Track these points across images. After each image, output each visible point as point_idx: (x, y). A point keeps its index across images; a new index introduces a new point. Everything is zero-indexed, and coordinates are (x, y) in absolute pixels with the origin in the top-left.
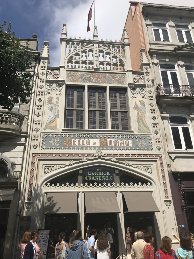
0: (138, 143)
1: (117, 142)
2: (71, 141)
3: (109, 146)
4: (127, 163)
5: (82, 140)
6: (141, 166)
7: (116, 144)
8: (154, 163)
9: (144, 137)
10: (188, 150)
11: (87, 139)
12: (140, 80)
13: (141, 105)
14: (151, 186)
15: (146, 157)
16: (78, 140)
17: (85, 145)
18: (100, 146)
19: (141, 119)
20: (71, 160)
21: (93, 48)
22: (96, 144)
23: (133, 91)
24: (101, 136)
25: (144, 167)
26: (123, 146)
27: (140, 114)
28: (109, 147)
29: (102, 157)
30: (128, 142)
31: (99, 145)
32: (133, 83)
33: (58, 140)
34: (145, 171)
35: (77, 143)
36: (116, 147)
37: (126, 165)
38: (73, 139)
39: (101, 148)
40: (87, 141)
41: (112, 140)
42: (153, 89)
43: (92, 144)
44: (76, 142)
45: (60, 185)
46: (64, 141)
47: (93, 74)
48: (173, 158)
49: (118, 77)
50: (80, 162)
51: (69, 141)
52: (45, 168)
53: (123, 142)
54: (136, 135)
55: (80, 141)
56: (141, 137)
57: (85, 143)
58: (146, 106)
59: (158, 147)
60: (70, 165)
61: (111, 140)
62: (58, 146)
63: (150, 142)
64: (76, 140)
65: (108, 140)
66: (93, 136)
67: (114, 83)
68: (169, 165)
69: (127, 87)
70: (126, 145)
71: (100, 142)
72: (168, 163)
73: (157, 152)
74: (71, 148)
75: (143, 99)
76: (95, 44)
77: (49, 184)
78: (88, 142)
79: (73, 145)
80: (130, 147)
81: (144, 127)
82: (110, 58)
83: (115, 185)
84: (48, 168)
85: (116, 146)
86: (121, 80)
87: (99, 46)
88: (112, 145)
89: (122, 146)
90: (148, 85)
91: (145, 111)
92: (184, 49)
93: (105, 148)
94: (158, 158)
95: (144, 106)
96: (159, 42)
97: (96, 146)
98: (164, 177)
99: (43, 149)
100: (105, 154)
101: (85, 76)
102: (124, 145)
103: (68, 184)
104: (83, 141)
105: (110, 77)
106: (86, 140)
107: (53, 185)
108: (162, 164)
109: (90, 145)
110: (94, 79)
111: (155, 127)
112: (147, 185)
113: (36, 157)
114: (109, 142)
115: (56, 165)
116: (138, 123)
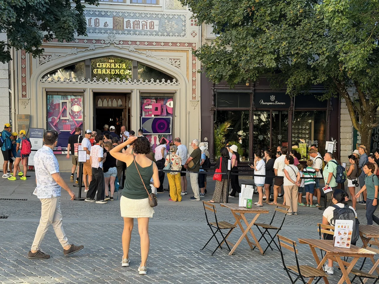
0: (167, 26)
1: (137, 23)
3: (126, 28)
4: (149, 53)
6: (167, 57)
7: (136, 26)
8: (184, 54)
9: (176, 17)
18: (113, 29)
22: (108, 25)
24: (115, 14)
29: (115, 45)
34: (171, 64)
37: (148, 56)
39: (115, 32)
40: (95, 20)
41: (130, 19)
43: (102, 26)
50: (85, 50)
54: (164, 13)
56: (171, 17)
57: (93, 24)
59: (193, 32)
60: (73, 54)
63: (184, 24)
65: (125, 20)
66: (103, 13)
70: (150, 28)
71: (113, 22)
73: (191, 40)
77: (46, 78)
78: (97, 23)
80: (155, 31)
81: (177, 1)
83: (131, 82)
85: (136, 29)
88: (130, 28)
89: (144, 28)
93: (120, 32)
97: (107, 28)
98: (194, 73)
100: (120, 41)
102: (147, 28)
103: (71, 79)
104: (90, 20)
108: (194, 56)
109: (99, 27)
112: (172, 81)
114: (126, 24)
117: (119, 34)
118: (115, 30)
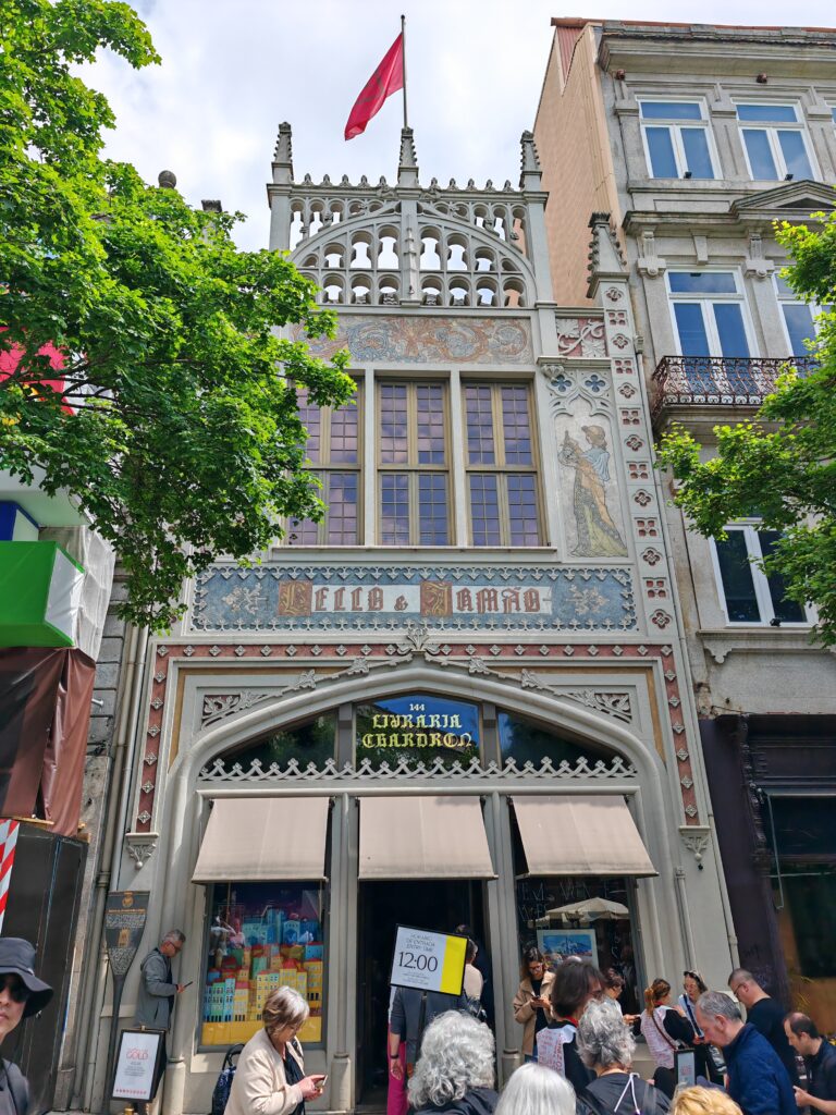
0: (577, 600)
1: (489, 594)
2: (305, 595)
3: (459, 612)
4: (529, 678)
5: (349, 589)
6: (587, 690)
7: (486, 603)
8: (639, 680)
9: (602, 576)
10: (782, 624)
11: (371, 587)
12: (586, 343)
13: (590, 447)
14: (626, 773)
15: (609, 655)
16: (333, 589)
17: (361, 609)
18: (421, 614)
19: (591, 502)
20: (307, 669)
21: (396, 219)
22: (406, 605)
23: (556, 389)
24: (426, 575)
25: (600, 695)
26: (516, 612)
27: (585, 482)
28: (458, 615)
29: (429, 658)
30: (537, 595)
31: (418, 610)
32: (557, 355)
33: (256, 592)
34: (603, 710)
35: (329, 604)
36: (488, 617)
37: (527, 688)
38: (316, 588)
39: (426, 622)
40: (370, 593)
41: (468, 587)
42: (639, 377)
43: (389, 606)
44: (325, 597)
45: (265, 768)
46: (281, 594)
47: (396, 322)
48: (720, 659)
49: (497, 333)
50: (340, 676)
51: (298, 597)
52: (208, 701)
53: (517, 594)
54: (566, 567)
55: (341, 595)
56: (586, 576)
57: (364, 604)
58: (609, 448)
59: (658, 615)
60: (302, 690)
61: (466, 590)
62: (255, 617)
63: (625, 592)
64: (327, 590)
65: (456, 589)
66: (393, 575)
67: (479, 360)
68: (700, 685)
69: (534, 374)
70: (529, 609)
71: (421, 596)
72: (698, 680)
73: (655, 635)
74: (308, 622)
75: (598, 421)
76: (405, 205)
77: (219, 765)
78: (375, 600)
79: (313, 609)
80: (545, 616)
81: (600, 534)
82: (465, 258)
83: (479, 769)
84: (216, 703)
85: (487, 611)
86: (510, 346)
87: (419, 209)
88: (470, 609)
89: (510, 609)
90: (618, 362)
91: (606, 470)
92: (772, 206)
93: (442, 622)
94: (659, 658)
95: (604, 447)
96: (666, 183)
97: (405, 611)
98: (680, 735)
99: (200, 626)
100: (443, 645)
101: (366, 334)
102: (518, 608)
103: (293, 764)
104: (356, 594)
105: (464, 336)
106: (366, 589)
107: (237, 767)
108: (671, 683)
109: (383, 610)
110: (400, 347)
111: (648, 535)
112: (609, 766)
113: (172, 659)
114: (459, 598)
115: (247, 691)
116: (578, 519)
117: (438, 626)
118: (428, 617)
